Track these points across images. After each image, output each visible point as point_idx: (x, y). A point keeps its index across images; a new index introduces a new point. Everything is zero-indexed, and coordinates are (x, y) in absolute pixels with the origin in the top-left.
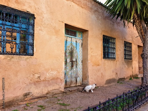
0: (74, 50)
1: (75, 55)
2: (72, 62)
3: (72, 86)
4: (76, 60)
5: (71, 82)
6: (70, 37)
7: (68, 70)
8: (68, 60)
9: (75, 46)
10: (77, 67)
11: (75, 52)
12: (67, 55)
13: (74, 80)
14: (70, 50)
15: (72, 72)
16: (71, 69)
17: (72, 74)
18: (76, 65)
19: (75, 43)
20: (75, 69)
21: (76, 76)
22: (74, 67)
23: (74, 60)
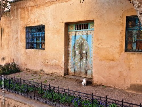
0: (84, 43)
1: (85, 47)
2: (82, 54)
3: (81, 76)
4: (87, 53)
5: (80, 72)
6: (79, 31)
7: (76, 61)
8: (77, 53)
9: (86, 39)
10: (88, 59)
11: (85, 44)
12: (76, 48)
13: (83, 71)
14: (80, 43)
15: (81, 63)
16: (81, 61)
17: (81, 65)
18: (87, 57)
19: (86, 35)
20: (84, 61)
21: (86, 68)
22: (84, 59)
23: (84, 52)
